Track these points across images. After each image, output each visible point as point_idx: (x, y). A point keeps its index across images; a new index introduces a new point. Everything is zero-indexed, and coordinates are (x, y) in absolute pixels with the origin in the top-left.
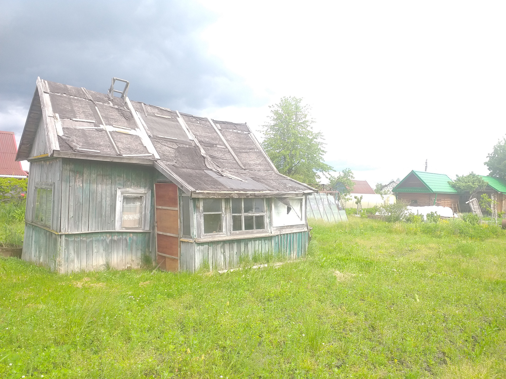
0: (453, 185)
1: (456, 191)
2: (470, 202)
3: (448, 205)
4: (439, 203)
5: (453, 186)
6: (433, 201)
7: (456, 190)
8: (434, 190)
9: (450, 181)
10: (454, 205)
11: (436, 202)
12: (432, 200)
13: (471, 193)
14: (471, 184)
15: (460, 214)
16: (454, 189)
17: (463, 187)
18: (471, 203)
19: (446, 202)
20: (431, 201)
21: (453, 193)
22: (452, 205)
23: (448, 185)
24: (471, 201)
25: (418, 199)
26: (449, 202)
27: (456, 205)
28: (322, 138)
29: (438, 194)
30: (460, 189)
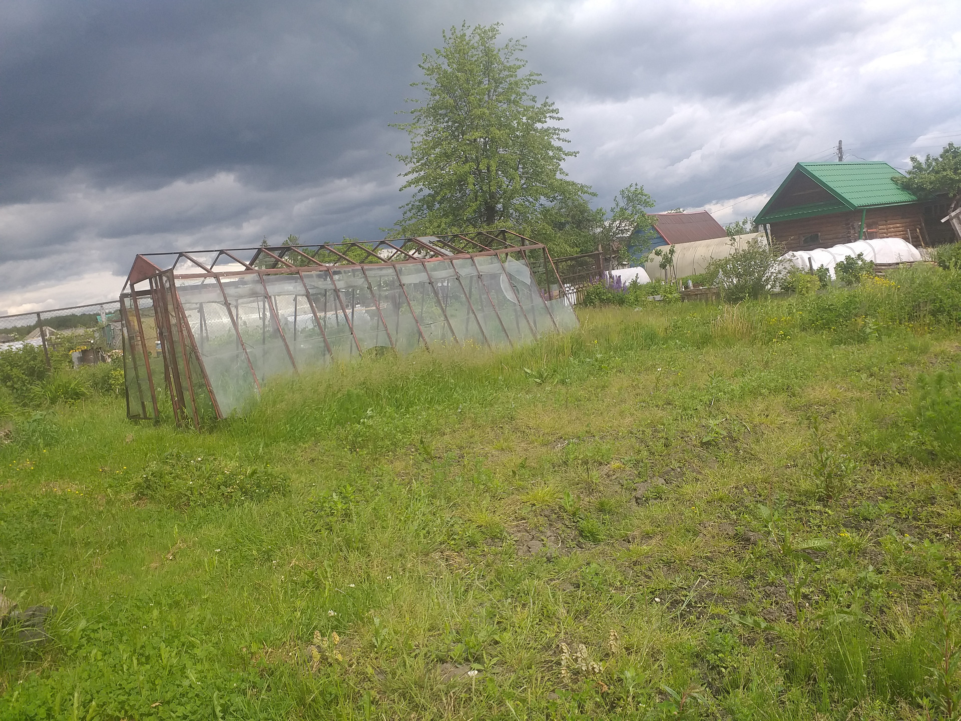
0: (905, 183)
1: (914, 198)
2: (951, 219)
3: (898, 234)
4: (873, 232)
5: (906, 186)
6: (857, 230)
7: (914, 194)
8: (856, 203)
9: (897, 175)
10: (913, 231)
11: (864, 230)
12: (854, 228)
13: (951, 195)
14: (949, 173)
15: (930, 250)
16: (910, 194)
17: (931, 183)
18: (954, 221)
19: (891, 226)
20: (852, 232)
21: (907, 202)
22: (907, 231)
23: (894, 186)
24: (953, 214)
25: (819, 232)
26: (898, 225)
27: (918, 230)
28: (553, 118)
29: (868, 210)
30: (923, 189)
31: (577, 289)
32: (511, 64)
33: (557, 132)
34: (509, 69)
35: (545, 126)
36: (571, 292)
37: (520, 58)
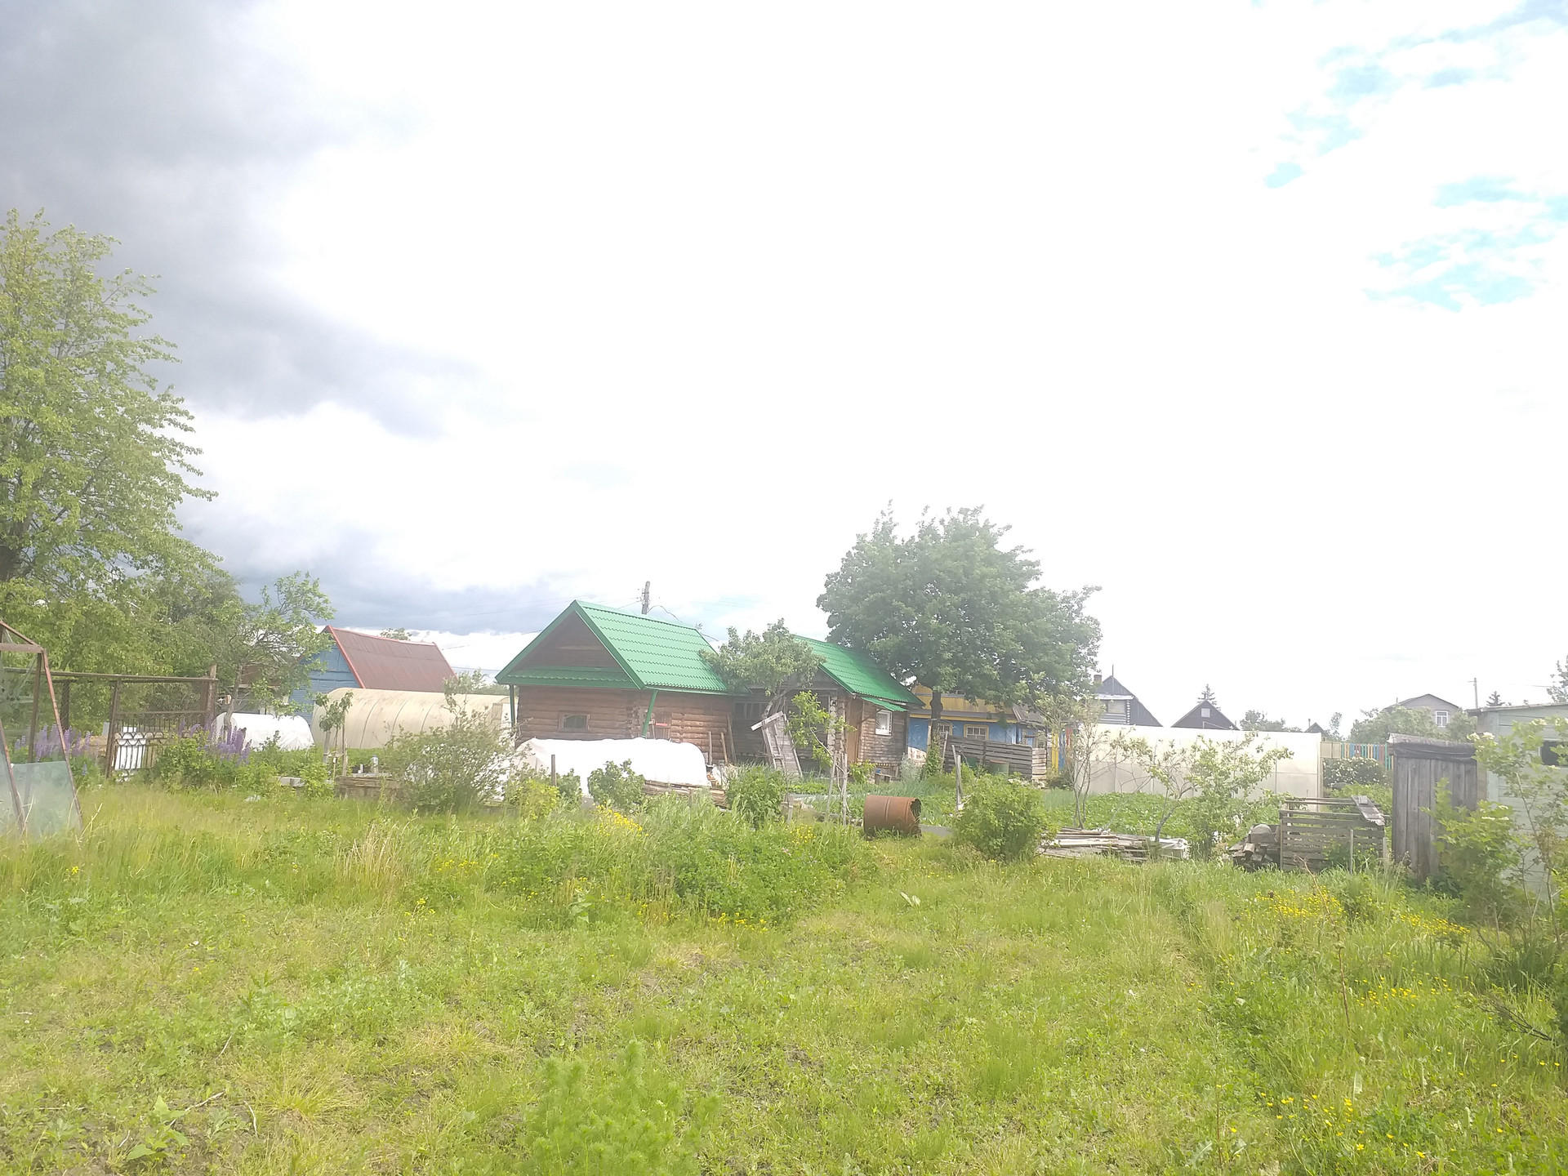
0: (714, 663)
1: (722, 686)
2: (764, 727)
3: (696, 736)
4: (662, 728)
5: (715, 666)
6: (642, 720)
7: (725, 682)
8: (646, 679)
9: (707, 650)
11: (651, 723)
12: (637, 717)
13: (769, 693)
14: (771, 660)
15: (734, 768)
17: (746, 670)
18: (767, 731)
19: (689, 723)
20: (634, 721)
22: (708, 733)
23: (701, 665)
24: (767, 720)
25: (588, 713)
26: (698, 723)
27: (722, 734)
28: (176, 424)
29: (661, 694)
30: (736, 676)
31: (148, 740)
32: (118, 311)
33: (178, 449)
34: (112, 317)
35: (157, 433)
36: (133, 743)
37: (138, 307)
